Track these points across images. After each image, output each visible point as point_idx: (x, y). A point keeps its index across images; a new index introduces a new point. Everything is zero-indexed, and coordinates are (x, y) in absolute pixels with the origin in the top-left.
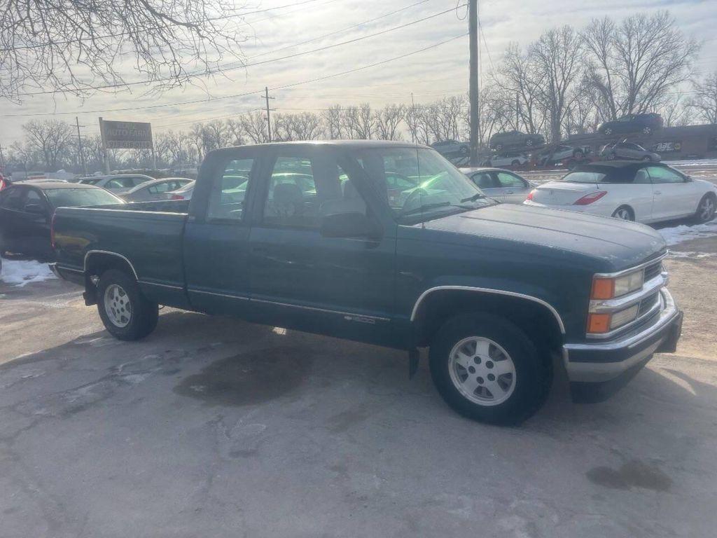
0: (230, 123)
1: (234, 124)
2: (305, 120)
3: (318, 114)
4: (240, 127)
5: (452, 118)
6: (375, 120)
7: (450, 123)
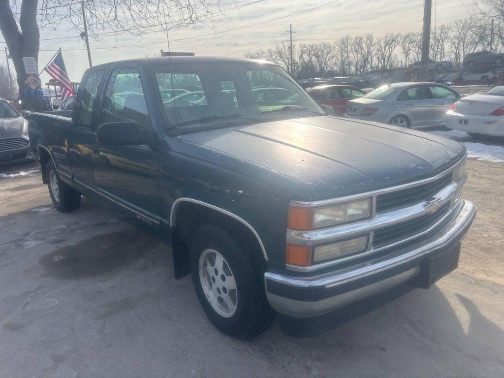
0: (269, 51)
1: (272, 53)
2: (322, 48)
3: (332, 43)
4: (277, 55)
5: (441, 42)
6: (376, 46)
7: (438, 46)
